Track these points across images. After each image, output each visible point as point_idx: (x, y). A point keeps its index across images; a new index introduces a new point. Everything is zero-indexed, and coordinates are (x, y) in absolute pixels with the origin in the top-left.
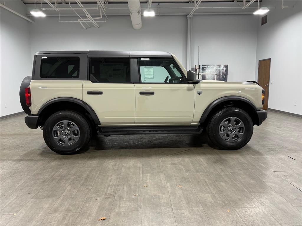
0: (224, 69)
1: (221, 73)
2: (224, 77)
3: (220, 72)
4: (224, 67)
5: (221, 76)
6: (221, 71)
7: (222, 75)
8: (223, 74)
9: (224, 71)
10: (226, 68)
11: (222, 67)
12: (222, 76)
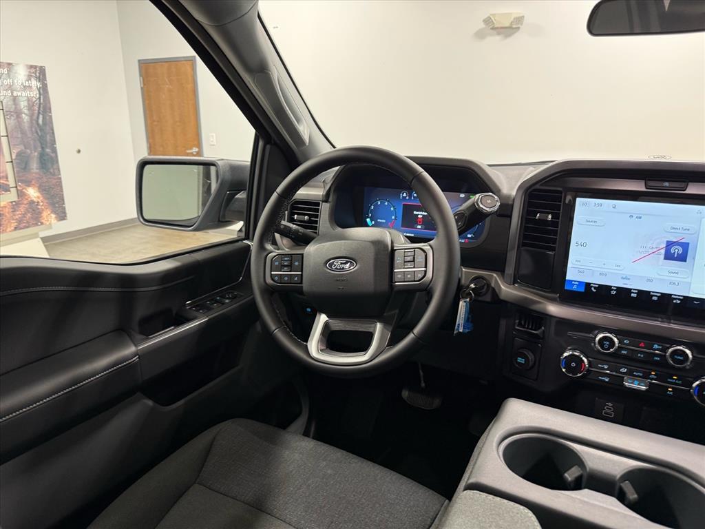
0: (30, 87)
1: (23, 104)
2: (40, 121)
3: (15, 99)
4: (29, 78)
5: (25, 118)
6: (23, 95)
7: (26, 111)
8: (30, 107)
9: (34, 94)
10: (38, 79)
11: (21, 74)
12: (31, 116)
